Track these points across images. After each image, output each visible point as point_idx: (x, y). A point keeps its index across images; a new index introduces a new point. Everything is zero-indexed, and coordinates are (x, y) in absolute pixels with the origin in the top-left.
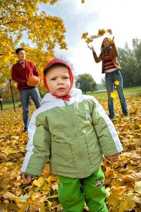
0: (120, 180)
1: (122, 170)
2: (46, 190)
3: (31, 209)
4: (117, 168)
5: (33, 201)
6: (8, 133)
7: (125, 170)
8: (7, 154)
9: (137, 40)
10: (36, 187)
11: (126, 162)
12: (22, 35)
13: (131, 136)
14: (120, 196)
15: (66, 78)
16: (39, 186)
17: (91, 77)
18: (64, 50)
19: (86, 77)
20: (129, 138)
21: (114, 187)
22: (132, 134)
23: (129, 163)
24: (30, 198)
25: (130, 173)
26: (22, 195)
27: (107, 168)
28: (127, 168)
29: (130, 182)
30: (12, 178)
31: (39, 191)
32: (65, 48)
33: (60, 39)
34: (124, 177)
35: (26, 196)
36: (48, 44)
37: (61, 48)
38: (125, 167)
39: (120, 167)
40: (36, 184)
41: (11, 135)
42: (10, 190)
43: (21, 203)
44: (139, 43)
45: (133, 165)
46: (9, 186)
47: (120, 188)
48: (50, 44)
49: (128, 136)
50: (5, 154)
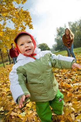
0: (76, 98)
1: (76, 92)
2: (35, 109)
3: (29, 120)
5: (29, 115)
9: (71, 22)
10: (28, 107)
11: (77, 88)
13: (76, 75)
14: (78, 106)
16: (30, 107)
17: (47, 45)
18: (32, 29)
20: (75, 76)
21: (73, 102)
22: (77, 74)
23: (79, 89)
24: (27, 114)
26: (21, 113)
27: (67, 92)
28: (79, 91)
30: (13, 104)
31: (31, 109)
34: (78, 96)
35: (24, 113)
37: (30, 28)
38: (77, 91)
39: (74, 91)
40: (28, 106)
42: (13, 111)
43: (22, 117)
44: (72, 24)
46: (12, 109)
47: (77, 102)
49: (75, 75)
50: (5, 92)
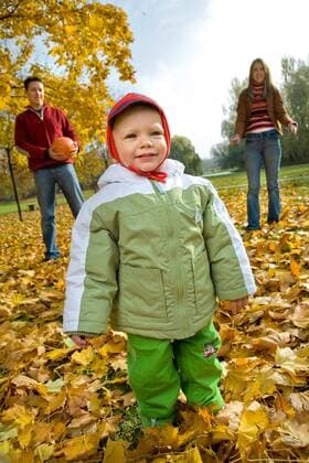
0: (248, 346)
1: (252, 328)
2: (99, 371)
3: (71, 403)
4: (242, 326)
5: (75, 390)
6: (9, 264)
7: (257, 328)
8: (13, 306)
9: (292, 61)
10: (79, 365)
11: (260, 313)
12: (31, 46)
13: (273, 266)
14: (247, 374)
15: (157, 133)
16: (85, 363)
17: (189, 145)
18: (128, 82)
19: (177, 143)
20: (267, 269)
21: (234, 360)
22: (274, 263)
23: (265, 316)
24: (69, 385)
25: (268, 333)
26: (50, 382)
27: (221, 325)
28: (262, 326)
29: (268, 349)
30: (26, 350)
31: (85, 372)
32: (130, 78)
33: (120, 58)
34: (256, 340)
35: (60, 382)
36: (93, 69)
37: (121, 78)
38: (258, 322)
39: (247, 323)
40: (79, 360)
41: (17, 269)
42: (25, 371)
43: (49, 394)
44: (296, 68)
45: (274, 320)
46: (22, 366)
47: (247, 359)
48: (97, 69)
49: (266, 265)
50: (9, 306)
